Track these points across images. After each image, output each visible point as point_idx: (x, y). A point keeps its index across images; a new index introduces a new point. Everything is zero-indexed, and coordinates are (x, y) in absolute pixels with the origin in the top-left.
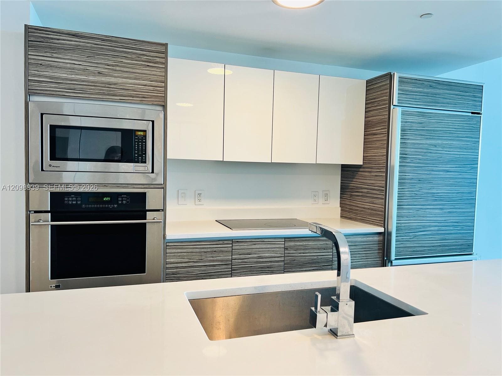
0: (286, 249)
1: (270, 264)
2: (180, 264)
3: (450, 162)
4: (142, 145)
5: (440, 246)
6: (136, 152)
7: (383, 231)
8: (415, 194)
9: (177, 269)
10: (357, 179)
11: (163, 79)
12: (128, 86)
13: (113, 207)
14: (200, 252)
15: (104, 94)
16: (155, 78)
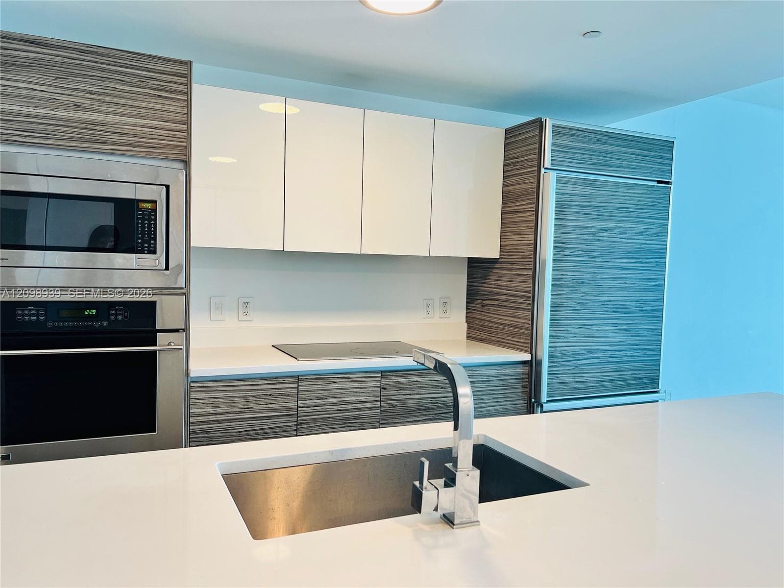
0: (383, 388)
1: (358, 413)
2: (213, 416)
3: (625, 254)
4: (149, 225)
5: (612, 380)
6: (140, 236)
7: (530, 359)
8: (576, 302)
9: (208, 425)
10: (491, 279)
11: (184, 118)
12: (125, 129)
13: (102, 326)
14: (245, 397)
15: (84, 140)
16: (171, 116)
